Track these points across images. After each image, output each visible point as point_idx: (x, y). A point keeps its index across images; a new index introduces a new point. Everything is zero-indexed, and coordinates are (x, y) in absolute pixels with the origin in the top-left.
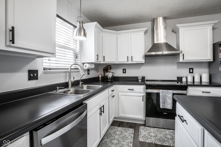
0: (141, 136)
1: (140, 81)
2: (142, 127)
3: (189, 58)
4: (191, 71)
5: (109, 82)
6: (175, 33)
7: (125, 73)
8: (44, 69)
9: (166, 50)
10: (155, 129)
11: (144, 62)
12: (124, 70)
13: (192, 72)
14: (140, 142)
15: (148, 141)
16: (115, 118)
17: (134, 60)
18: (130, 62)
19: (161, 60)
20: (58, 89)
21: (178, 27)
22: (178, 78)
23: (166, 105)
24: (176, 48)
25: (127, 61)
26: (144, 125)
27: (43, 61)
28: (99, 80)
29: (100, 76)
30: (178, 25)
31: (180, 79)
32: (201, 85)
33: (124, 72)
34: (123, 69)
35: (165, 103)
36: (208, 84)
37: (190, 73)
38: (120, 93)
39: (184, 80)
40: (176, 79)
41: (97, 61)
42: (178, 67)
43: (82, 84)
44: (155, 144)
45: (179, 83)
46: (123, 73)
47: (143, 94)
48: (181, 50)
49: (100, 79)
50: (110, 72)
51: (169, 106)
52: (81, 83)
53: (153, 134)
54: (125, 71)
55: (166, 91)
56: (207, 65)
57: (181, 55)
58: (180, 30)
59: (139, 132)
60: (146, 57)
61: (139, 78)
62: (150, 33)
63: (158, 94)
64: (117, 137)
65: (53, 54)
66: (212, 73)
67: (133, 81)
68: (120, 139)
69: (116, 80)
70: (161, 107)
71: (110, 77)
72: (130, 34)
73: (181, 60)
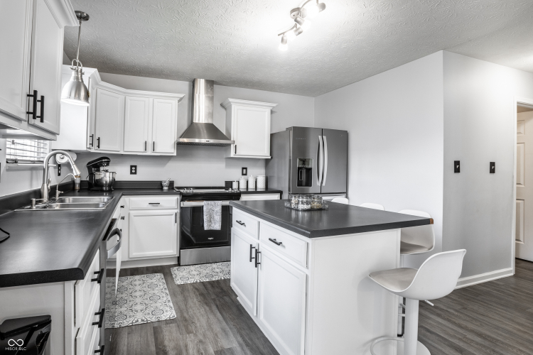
0: (178, 277)
1: (165, 188)
2: (175, 268)
3: (243, 152)
4: (244, 172)
5: (106, 191)
6: (226, 109)
7: (135, 173)
8: (7, 162)
9: (206, 136)
10: (196, 266)
11: (175, 154)
12: (134, 168)
13: (246, 174)
14: (178, 285)
15: (191, 281)
16: (123, 263)
17: (157, 150)
18: (149, 153)
19: (202, 152)
20: (34, 203)
21: (230, 102)
22: (226, 182)
23: (213, 225)
24: (224, 133)
25: (143, 149)
26: (179, 265)
27: (6, 144)
28: (74, 189)
29: (78, 181)
30: (231, 100)
31: (229, 184)
32: (256, 192)
33: (133, 171)
34: (132, 167)
35: (211, 221)
36: (264, 190)
37: (243, 174)
38: (131, 212)
39: (235, 186)
40: (224, 185)
41: (89, 148)
42: (227, 166)
43: (60, 195)
44: (200, 282)
45: (230, 190)
46: (131, 173)
47: (176, 211)
48: (232, 139)
49: (77, 187)
50: (107, 171)
51: (217, 226)
52: (58, 192)
53: (194, 273)
54: (136, 170)
55: (212, 202)
56: (263, 163)
57: (232, 147)
58: (233, 107)
59: (172, 275)
60: (180, 145)
61: (164, 184)
62: (186, 102)
63: (200, 209)
64: (138, 288)
65: (53, 134)
66: (269, 175)
67: (154, 188)
68: (145, 289)
69: (117, 188)
70: (206, 228)
71: (106, 182)
72: (151, 99)
73: (232, 155)
